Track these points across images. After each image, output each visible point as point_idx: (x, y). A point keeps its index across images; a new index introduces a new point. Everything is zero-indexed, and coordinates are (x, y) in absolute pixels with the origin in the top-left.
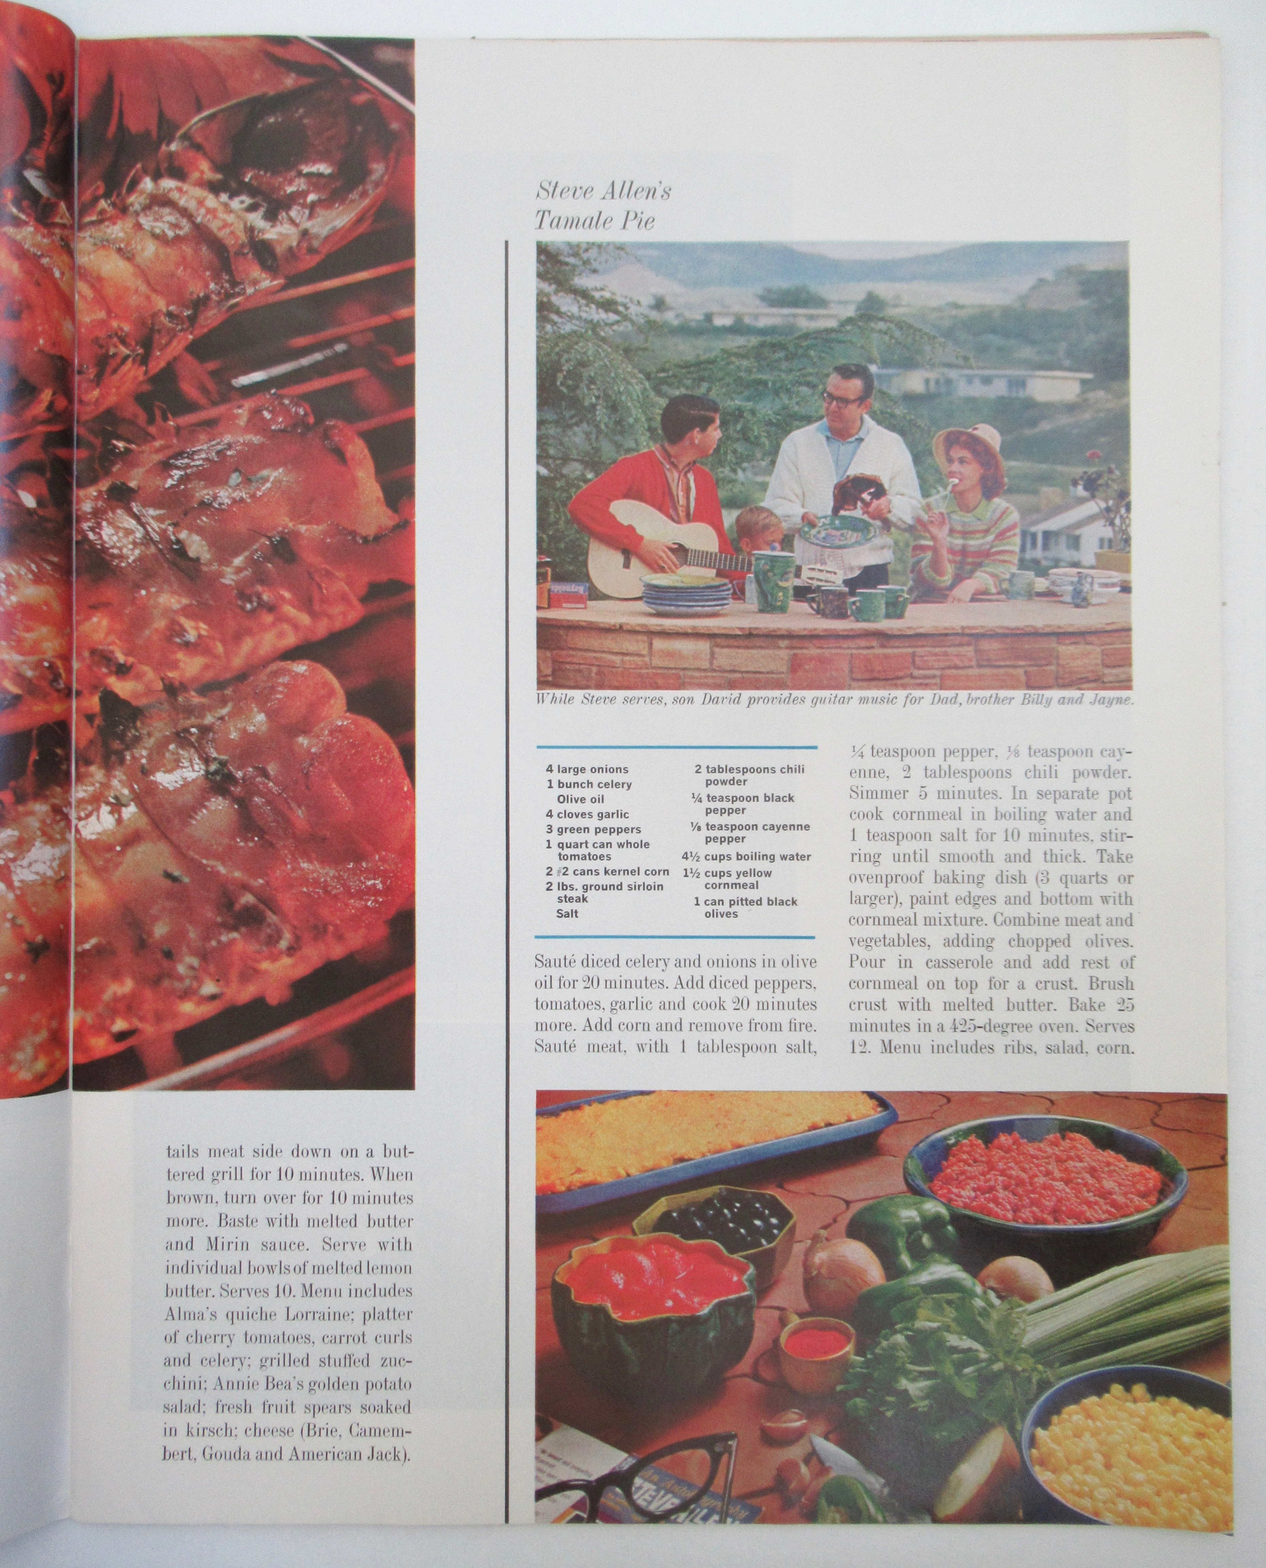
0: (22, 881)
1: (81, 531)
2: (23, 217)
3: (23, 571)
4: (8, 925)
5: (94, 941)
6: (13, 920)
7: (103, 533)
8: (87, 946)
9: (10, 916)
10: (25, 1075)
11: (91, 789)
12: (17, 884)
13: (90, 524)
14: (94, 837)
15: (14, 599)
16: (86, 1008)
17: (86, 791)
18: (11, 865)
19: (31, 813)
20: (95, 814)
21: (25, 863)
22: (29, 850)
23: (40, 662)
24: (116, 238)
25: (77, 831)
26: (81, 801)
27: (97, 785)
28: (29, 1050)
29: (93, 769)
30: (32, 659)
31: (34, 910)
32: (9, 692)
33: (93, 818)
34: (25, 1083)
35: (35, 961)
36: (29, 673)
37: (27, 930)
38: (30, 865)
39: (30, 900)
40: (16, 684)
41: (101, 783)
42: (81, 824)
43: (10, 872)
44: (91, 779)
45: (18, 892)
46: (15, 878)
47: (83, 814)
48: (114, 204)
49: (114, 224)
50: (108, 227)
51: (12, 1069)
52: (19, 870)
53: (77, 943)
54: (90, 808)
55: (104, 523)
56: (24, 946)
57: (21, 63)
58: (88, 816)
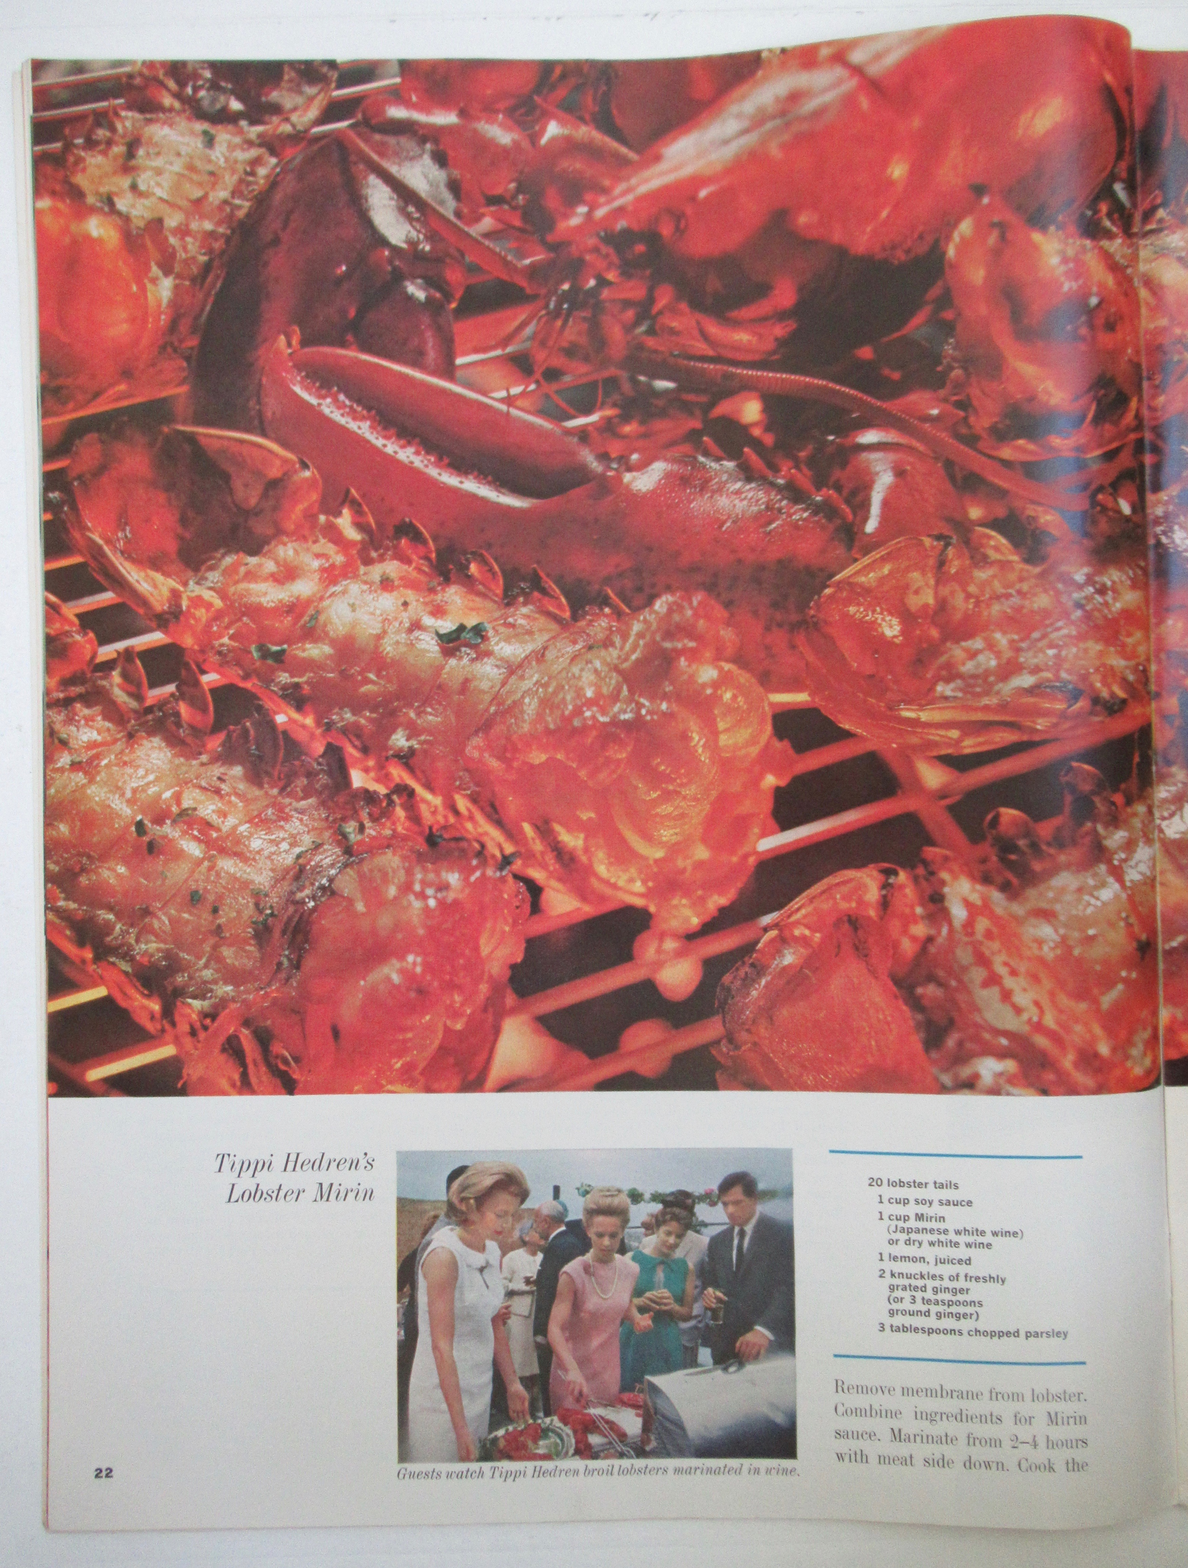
0: (1132, 881)
1: (1156, 536)
2: (1114, 229)
3: (1124, 578)
4: (1122, 924)
5: (1180, 939)
6: (1126, 919)
7: (1175, 536)
8: (1174, 944)
9: (1124, 915)
10: (1138, 1071)
11: (1173, 789)
12: (1128, 884)
13: (1162, 528)
14: (1177, 836)
15: (1118, 605)
16: (1175, 1004)
17: (1168, 791)
18: (1124, 865)
19: (1135, 815)
20: (1178, 813)
21: (1132, 863)
22: (1135, 851)
23: (1138, 664)
24: (1175, 247)
25: (1161, 831)
26: (1165, 801)
27: (1180, 785)
28: (1141, 1046)
29: (1174, 769)
30: (1132, 663)
31: (1140, 909)
32: (1117, 697)
33: (1177, 818)
34: (1139, 1079)
35: (1143, 958)
36: (1131, 678)
37: (1136, 929)
38: (1137, 864)
39: (1137, 899)
40: (1122, 688)
41: (1183, 783)
42: (1164, 824)
43: (1123, 872)
44: (1173, 780)
45: (1129, 892)
46: (1127, 878)
47: (1166, 814)
48: (1171, 213)
49: (1174, 233)
50: (1167, 235)
51: (1129, 1064)
52: (1129, 871)
53: (1164, 942)
54: (1173, 808)
55: (1176, 527)
56: (1135, 944)
57: (1108, 77)
58: (1172, 815)
